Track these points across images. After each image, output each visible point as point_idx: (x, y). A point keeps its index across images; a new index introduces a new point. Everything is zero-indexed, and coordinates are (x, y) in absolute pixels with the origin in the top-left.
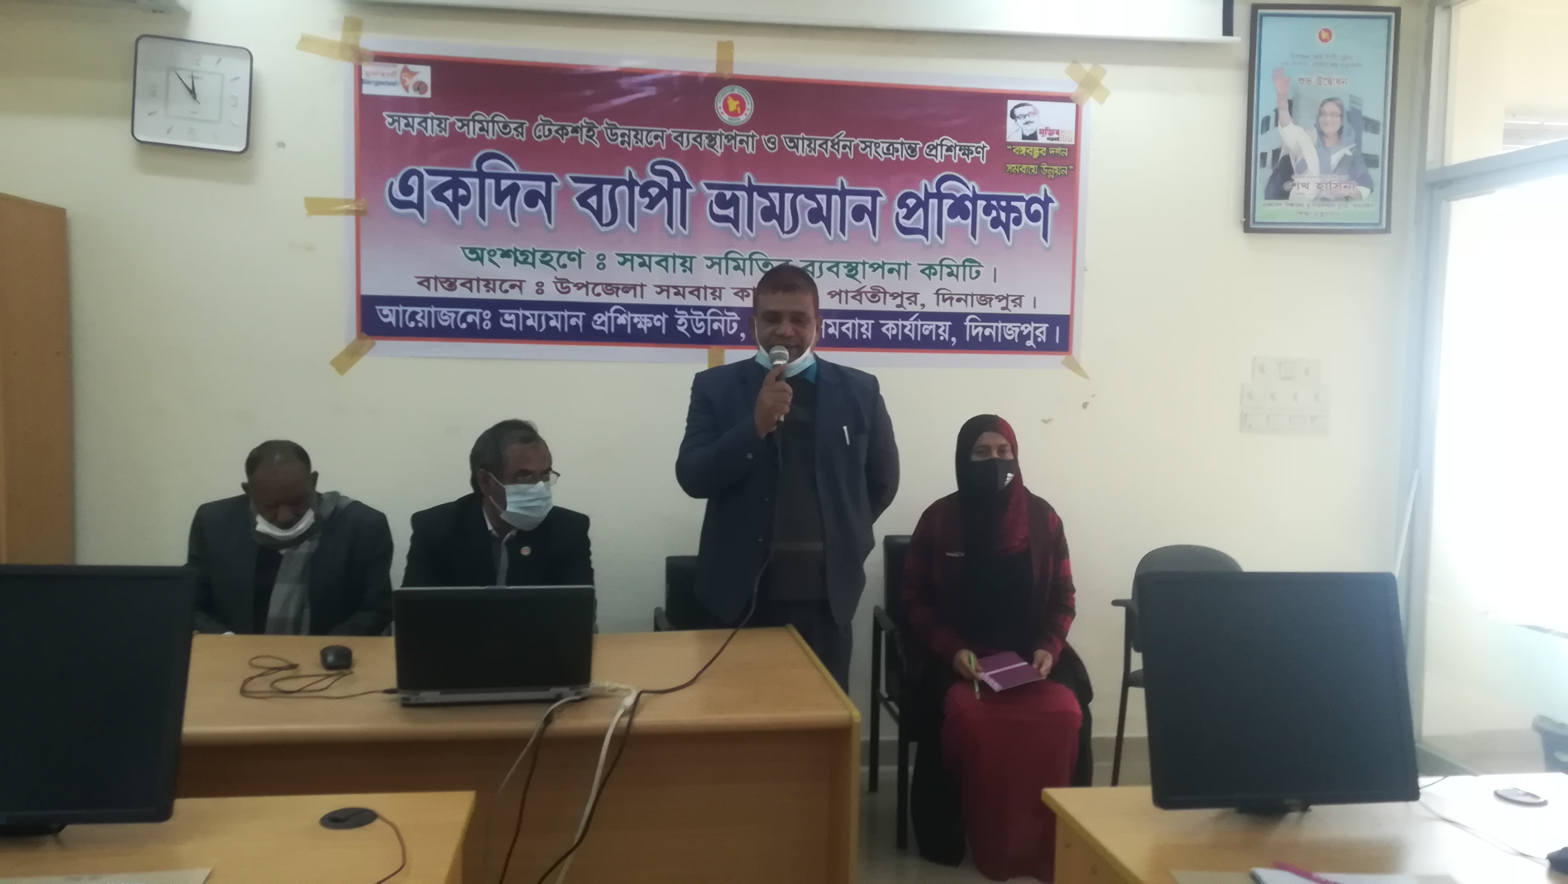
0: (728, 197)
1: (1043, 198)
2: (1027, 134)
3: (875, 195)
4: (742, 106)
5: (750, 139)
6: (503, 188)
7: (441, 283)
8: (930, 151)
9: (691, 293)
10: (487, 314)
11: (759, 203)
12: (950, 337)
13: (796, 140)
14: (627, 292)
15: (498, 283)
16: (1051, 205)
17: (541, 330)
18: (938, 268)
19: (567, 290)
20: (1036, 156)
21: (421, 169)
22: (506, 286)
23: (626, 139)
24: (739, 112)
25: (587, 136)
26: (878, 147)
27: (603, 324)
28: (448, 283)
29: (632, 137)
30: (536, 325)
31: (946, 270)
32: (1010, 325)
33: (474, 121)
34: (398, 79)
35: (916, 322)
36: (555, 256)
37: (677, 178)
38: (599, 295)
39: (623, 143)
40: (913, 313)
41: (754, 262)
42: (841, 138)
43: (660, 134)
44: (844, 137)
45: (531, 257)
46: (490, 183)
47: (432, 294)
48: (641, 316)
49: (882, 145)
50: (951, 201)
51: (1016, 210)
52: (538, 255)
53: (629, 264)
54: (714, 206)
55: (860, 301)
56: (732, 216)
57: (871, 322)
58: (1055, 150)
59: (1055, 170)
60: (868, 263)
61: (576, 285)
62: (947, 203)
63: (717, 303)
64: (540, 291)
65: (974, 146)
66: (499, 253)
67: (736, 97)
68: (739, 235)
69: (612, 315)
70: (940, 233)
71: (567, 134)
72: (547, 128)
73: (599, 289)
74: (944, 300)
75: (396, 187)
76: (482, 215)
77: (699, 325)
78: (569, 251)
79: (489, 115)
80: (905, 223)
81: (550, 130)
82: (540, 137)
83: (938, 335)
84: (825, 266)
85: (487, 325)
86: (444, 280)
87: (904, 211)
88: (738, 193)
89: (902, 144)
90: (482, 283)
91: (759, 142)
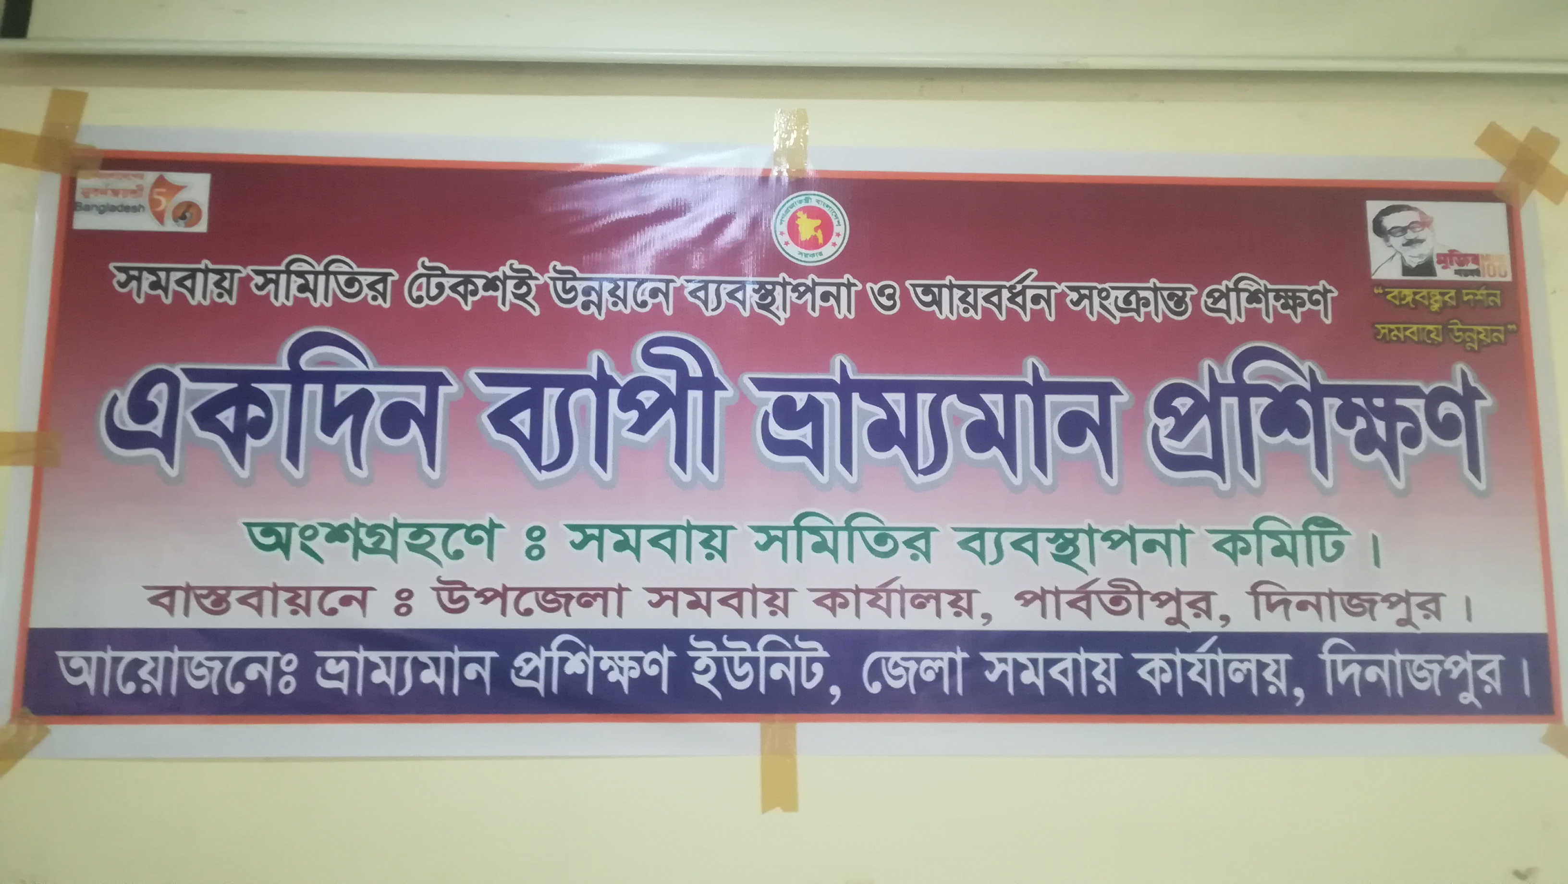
0: (800, 405)
1: (1459, 389)
2: (1413, 263)
3: (1105, 392)
4: (827, 228)
5: (843, 290)
6: (339, 399)
7: (198, 598)
8: (1214, 303)
9: (724, 602)
10: (290, 661)
11: (863, 414)
12: (1290, 688)
13: (936, 290)
14: (588, 605)
15: (316, 595)
16: (1479, 404)
17: (401, 693)
18: (1252, 539)
19: (461, 605)
20: (1435, 307)
21: (177, 371)
22: (332, 600)
23: (594, 297)
24: (821, 241)
25: (516, 296)
26: (1107, 297)
27: (534, 675)
28: (213, 597)
29: (605, 295)
30: (391, 682)
31: (1269, 543)
32: (1419, 659)
33: (288, 272)
34: (144, 201)
35: (1212, 656)
36: (440, 533)
37: (695, 370)
38: (528, 612)
39: (586, 306)
40: (1205, 636)
41: (856, 534)
42: (1028, 282)
43: (662, 286)
44: (1034, 280)
45: (388, 537)
46: (313, 391)
47: (178, 621)
48: (616, 654)
49: (1114, 293)
50: (1266, 401)
51: (1407, 415)
52: (404, 534)
53: (593, 544)
54: (772, 421)
55: (1088, 612)
56: (809, 442)
57: (1113, 657)
58: (1475, 295)
59: (1479, 333)
60: (1098, 531)
61: (479, 594)
62: (1259, 404)
63: (780, 622)
64: (403, 606)
65: (1305, 291)
66: (323, 532)
67: (813, 212)
68: (823, 479)
69: (556, 655)
70: (1249, 465)
71: (474, 293)
72: (434, 281)
73: (528, 601)
74: (1271, 607)
75: (122, 405)
76: (293, 455)
77: (739, 672)
78: (469, 524)
79: (319, 263)
80: (1170, 447)
81: (440, 286)
82: (419, 299)
83: (1263, 683)
84: (1007, 539)
85: (287, 685)
86: (205, 592)
87: (1168, 424)
88: (820, 396)
89: (1155, 290)
90: (283, 596)
91: (862, 296)
